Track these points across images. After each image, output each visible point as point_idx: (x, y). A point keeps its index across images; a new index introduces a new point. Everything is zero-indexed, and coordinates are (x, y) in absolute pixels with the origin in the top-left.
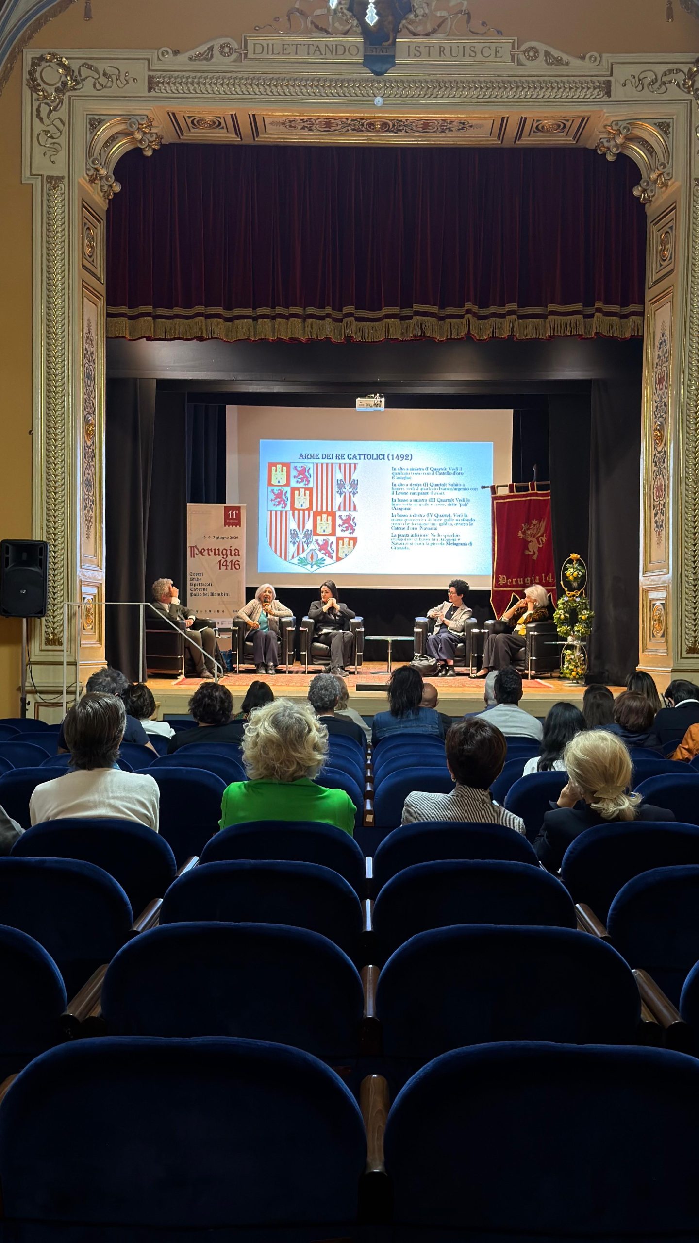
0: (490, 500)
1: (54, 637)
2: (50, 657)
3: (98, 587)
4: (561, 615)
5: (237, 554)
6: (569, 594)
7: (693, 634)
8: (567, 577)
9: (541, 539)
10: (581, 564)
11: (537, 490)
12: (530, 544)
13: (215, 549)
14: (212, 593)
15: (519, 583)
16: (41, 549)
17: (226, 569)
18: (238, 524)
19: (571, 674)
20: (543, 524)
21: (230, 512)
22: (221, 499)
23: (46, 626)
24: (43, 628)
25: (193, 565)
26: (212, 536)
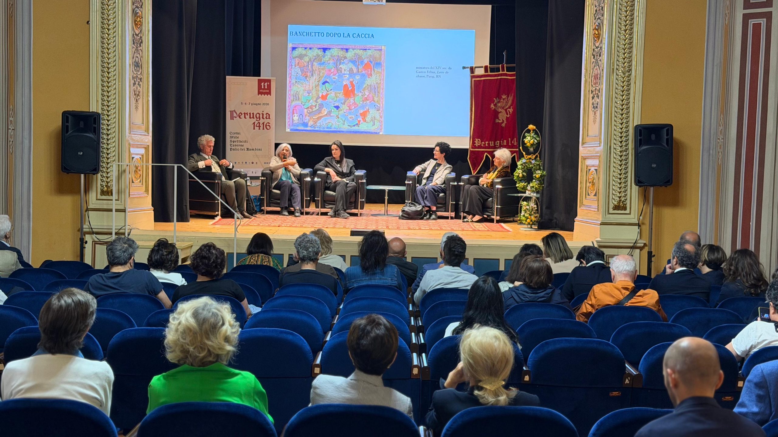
0: (469, 78)
1: (108, 189)
2: (104, 205)
3: (145, 148)
4: (519, 174)
5: (268, 117)
6: (527, 157)
7: (618, 195)
8: (525, 144)
9: (509, 111)
10: (536, 133)
11: (507, 71)
12: (500, 114)
13: (250, 114)
14: (248, 149)
15: (491, 145)
16: (95, 119)
17: (259, 129)
18: (269, 93)
19: (526, 221)
20: (511, 99)
21: (263, 84)
22: (257, 72)
23: (101, 180)
24: (99, 181)
25: (231, 126)
26: (248, 103)
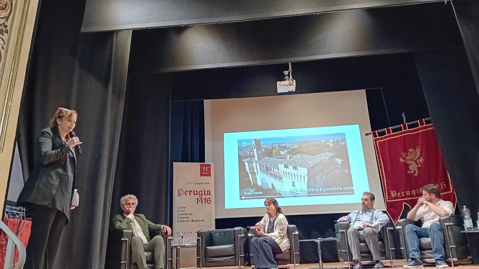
5: (208, 194)
9: (419, 161)
11: (409, 129)
12: (410, 165)
13: (194, 191)
14: (192, 220)
15: (407, 195)
17: (202, 203)
18: (209, 175)
21: (204, 168)
25: (178, 202)
26: (192, 183)
